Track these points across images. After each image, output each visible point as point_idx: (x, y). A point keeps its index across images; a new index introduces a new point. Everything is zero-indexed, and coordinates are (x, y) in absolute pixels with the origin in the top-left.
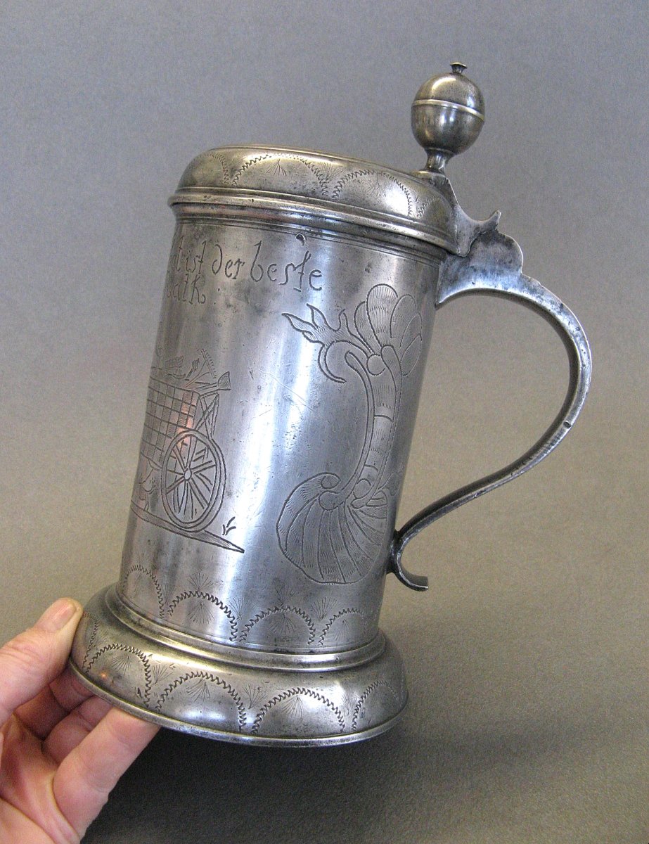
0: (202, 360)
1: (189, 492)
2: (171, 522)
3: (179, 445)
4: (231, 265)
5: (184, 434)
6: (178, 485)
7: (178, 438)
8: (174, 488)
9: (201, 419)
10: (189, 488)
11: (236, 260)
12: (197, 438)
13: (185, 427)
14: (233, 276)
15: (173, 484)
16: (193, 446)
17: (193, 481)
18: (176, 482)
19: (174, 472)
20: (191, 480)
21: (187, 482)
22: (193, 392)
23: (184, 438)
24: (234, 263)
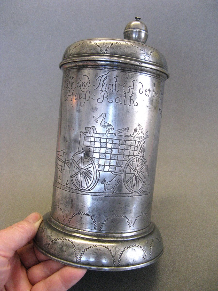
0: (138, 128)
1: (137, 179)
2: (131, 193)
3: (131, 163)
4: (147, 91)
5: (133, 158)
6: (132, 178)
7: (130, 160)
8: (131, 180)
9: (140, 151)
10: (137, 177)
11: (149, 89)
12: (139, 158)
13: (133, 155)
14: (148, 95)
15: (130, 179)
16: (137, 162)
17: (139, 175)
18: (131, 177)
19: (130, 174)
20: (138, 175)
21: (136, 176)
22: (136, 141)
23: (133, 159)
24: (148, 90)
